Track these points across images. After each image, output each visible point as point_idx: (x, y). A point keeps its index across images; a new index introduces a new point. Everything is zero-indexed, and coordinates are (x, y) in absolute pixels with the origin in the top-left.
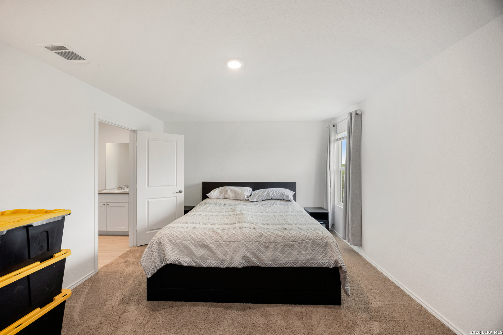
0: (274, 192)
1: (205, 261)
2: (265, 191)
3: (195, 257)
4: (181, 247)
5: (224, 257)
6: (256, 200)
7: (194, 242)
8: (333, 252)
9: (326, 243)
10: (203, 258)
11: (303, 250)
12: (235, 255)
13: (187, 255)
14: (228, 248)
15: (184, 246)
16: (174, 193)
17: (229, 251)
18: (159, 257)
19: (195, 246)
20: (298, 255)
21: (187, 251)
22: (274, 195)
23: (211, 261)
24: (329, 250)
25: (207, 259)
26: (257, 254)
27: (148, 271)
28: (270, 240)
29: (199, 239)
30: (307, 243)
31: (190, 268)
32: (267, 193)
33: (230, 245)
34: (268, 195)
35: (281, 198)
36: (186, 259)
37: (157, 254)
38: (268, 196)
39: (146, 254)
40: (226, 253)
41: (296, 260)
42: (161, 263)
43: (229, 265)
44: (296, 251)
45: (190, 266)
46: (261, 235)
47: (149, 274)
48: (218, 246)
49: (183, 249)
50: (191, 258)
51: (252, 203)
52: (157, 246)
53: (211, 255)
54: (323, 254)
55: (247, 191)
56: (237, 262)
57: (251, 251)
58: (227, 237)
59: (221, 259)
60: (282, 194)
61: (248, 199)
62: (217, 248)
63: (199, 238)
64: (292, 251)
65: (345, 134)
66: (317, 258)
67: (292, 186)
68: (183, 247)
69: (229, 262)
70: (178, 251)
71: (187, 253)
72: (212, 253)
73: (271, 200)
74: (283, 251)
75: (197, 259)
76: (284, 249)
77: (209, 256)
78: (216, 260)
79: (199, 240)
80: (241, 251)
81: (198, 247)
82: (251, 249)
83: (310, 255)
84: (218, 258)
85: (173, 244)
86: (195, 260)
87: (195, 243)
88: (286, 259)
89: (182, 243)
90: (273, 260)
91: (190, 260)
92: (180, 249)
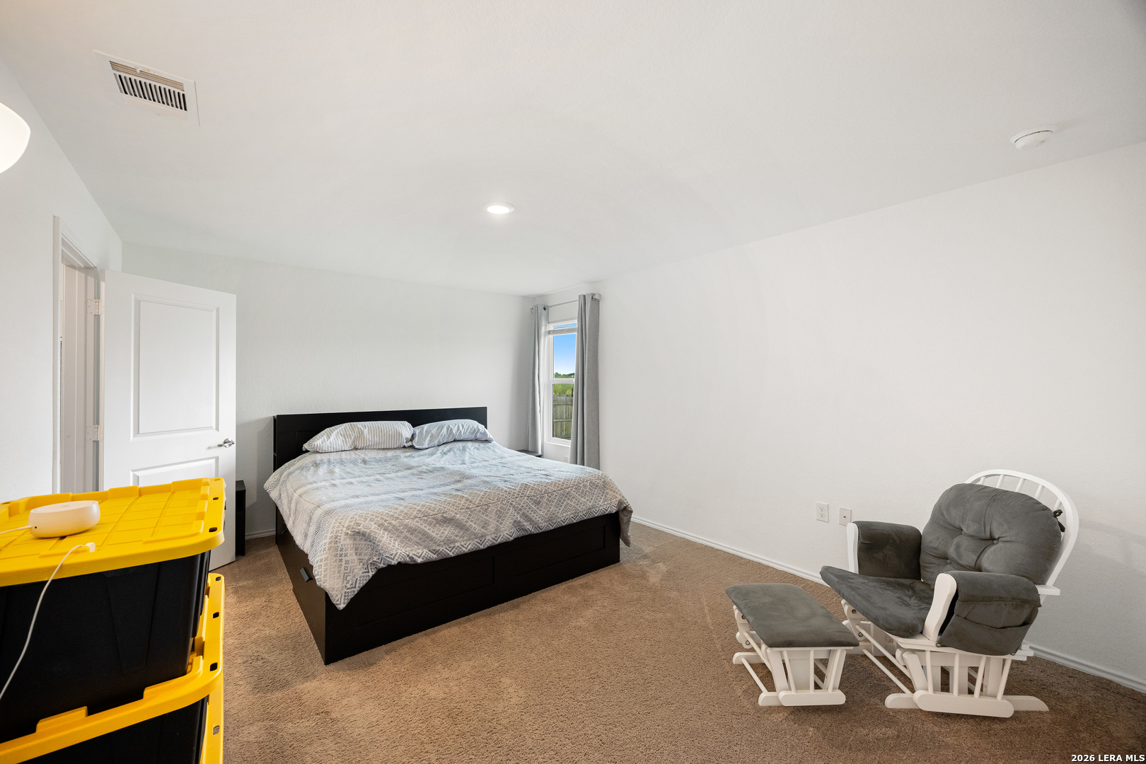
0: (459, 426)
1: (452, 545)
2: (443, 427)
3: (435, 543)
4: (405, 532)
5: (483, 530)
6: (429, 444)
7: (425, 518)
8: (614, 492)
9: (604, 482)
10: (448, 541)
11: (582, 497)
12: (501, 523)
13: (417, 544)
14: (487, 516)
15: (411, 528)
16: (209, 448)
17: (490, 520)
18: (360, 562)
19: (430, 524)
20: (577, 504)
21: (416, 537)
22: (461, 432)
23: (463, 544)
24: (607, 491)
25: (454, 542)
26: (528, 514)
27: (340, 596)
28: (541, 492)
29: (433, 511)
30: (585, 486)
31: (428, 565)
32: (448, 429)
33: (490, 509)
34: (450, 434)
35: (473, 437)
36: (418, 551)
37: (355, 558)
38: (449, 436)
39: (327, 563)
40: (485, 524)
41: (575, 513)
42: (366, 572)
43: (494, 541)
44: (574, 500)
45: (427, 561)
46: (526, 486)
47: (342, 601)
48: (470, 515)
49: (408, 535)
50: (425, 547)
51: (421, 452)
52: (351, 542)
53: (461, 533)
54: (603, 498)
55: (405, 428)
56: (507, 532)
57: (521, 513)
58: (479, 498)
59: (480, 535)
60: (475, 430)
61: (410, 444)
62: (468, 519)
63: (432, 509)
64: (569, 502)
65: (575, 323)
66: (598, 504)
67: (479, 414)
68: (408, 531)
69: (493, 537)
70: (399, 540)
71: (416, 539)
72: (461, 529)
73: (455, 443)
74: (559, 504)
75: (439, 545)
76: (560, 501)
77: (457, 536)
78: (469, 540)
79: (435, 513)
80: (509, 514)
81: (435, 525)
82: (520, 510)
83: (590, 502)
84: (475, 534)
85: (385, 530)
86: (434, 548)
87: (429, 520)
88: (564, 514)
89: (405, 523)
90: (550, 519)
91: (425, 551)
92: (403, 535)
